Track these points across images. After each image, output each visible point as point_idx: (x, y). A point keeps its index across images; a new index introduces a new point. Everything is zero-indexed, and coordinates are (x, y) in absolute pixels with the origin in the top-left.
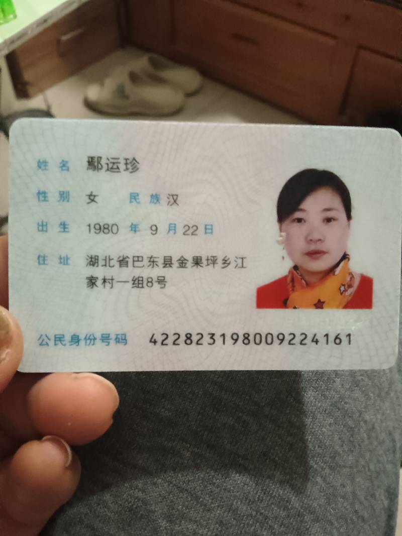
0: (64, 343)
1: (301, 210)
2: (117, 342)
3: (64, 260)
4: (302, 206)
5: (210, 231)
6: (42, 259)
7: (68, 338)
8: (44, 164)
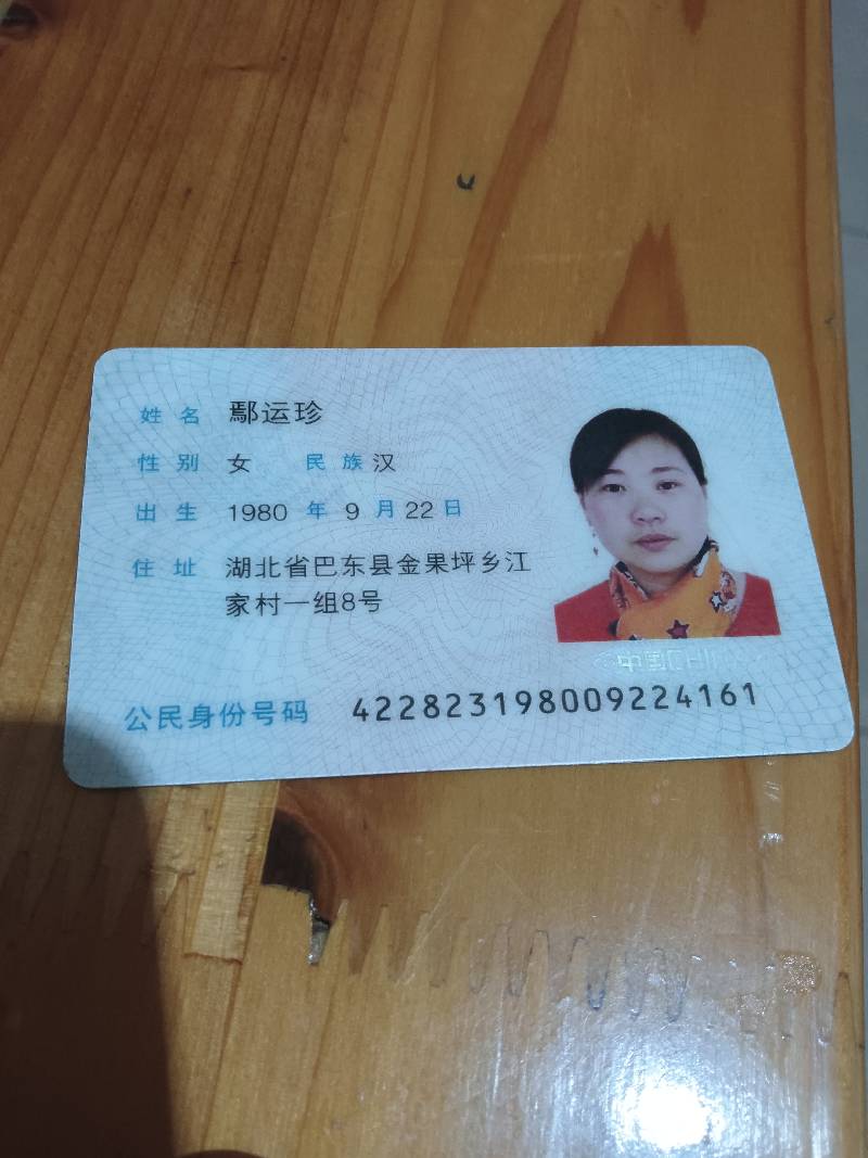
0: (178, 723)
2: (286, 718)
3: (184, 569)
5: (455, 510)
6: (142, 568)
7: (187, 712)
8: (154, 414)
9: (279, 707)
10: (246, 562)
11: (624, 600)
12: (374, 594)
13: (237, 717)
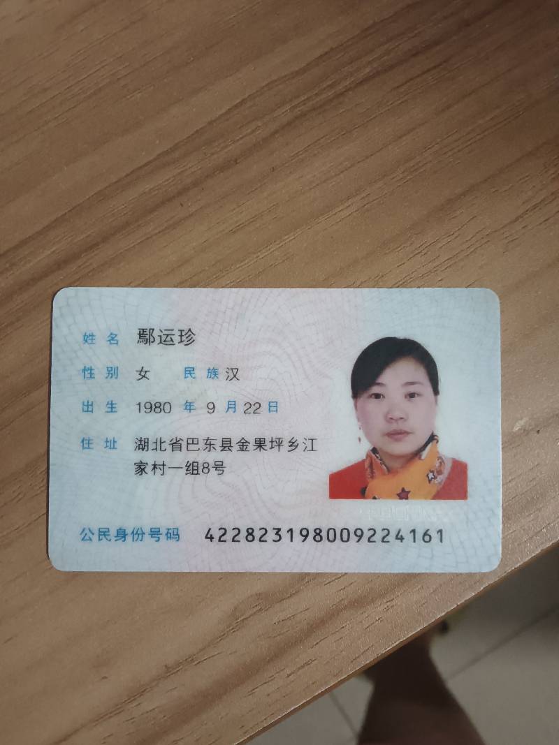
0: (109, 538)
1: (379, 384)
2: (168, 537)
3: (111, 444)
4: (380, 380)
5: (275, 409)
6: (86, 443)
7: (113, 532)
8: (90, 337)
9: (163, 531)
10: (146, 440)
11: (372, 472)
12: (221, 463)
13: (140, 536)
